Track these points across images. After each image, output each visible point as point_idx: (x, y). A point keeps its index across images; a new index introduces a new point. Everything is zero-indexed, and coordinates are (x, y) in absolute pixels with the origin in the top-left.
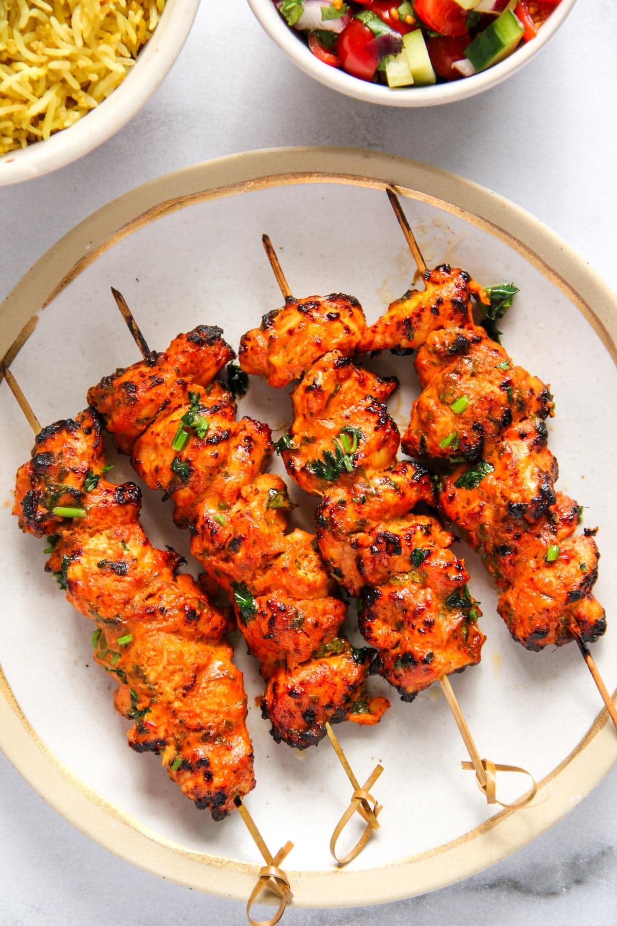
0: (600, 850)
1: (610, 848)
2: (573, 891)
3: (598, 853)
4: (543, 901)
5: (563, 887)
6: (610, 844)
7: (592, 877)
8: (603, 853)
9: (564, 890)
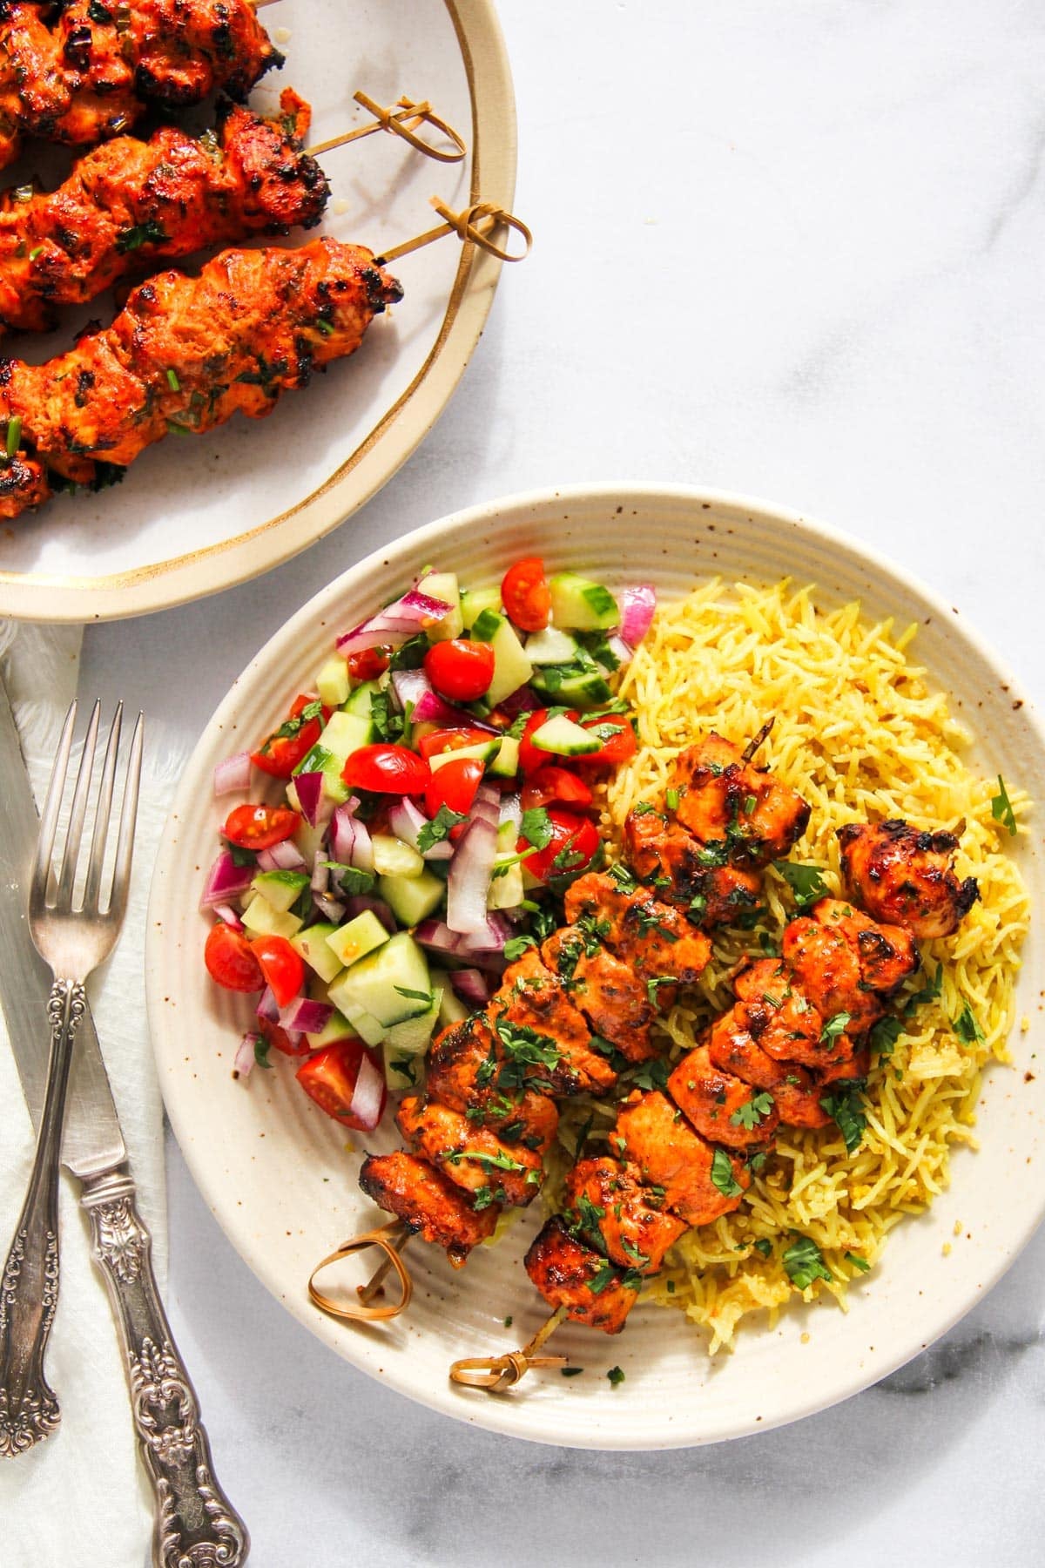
0: (976, 1337)
1: (988, 1335)
2: (942, 1386)
3: (974, 1342)
4: (907, 1398)
5: (930, 1381)
6: (989, 1330)
7: (965, 1369)
8: (979, 1341)
9: (933, 1385)
